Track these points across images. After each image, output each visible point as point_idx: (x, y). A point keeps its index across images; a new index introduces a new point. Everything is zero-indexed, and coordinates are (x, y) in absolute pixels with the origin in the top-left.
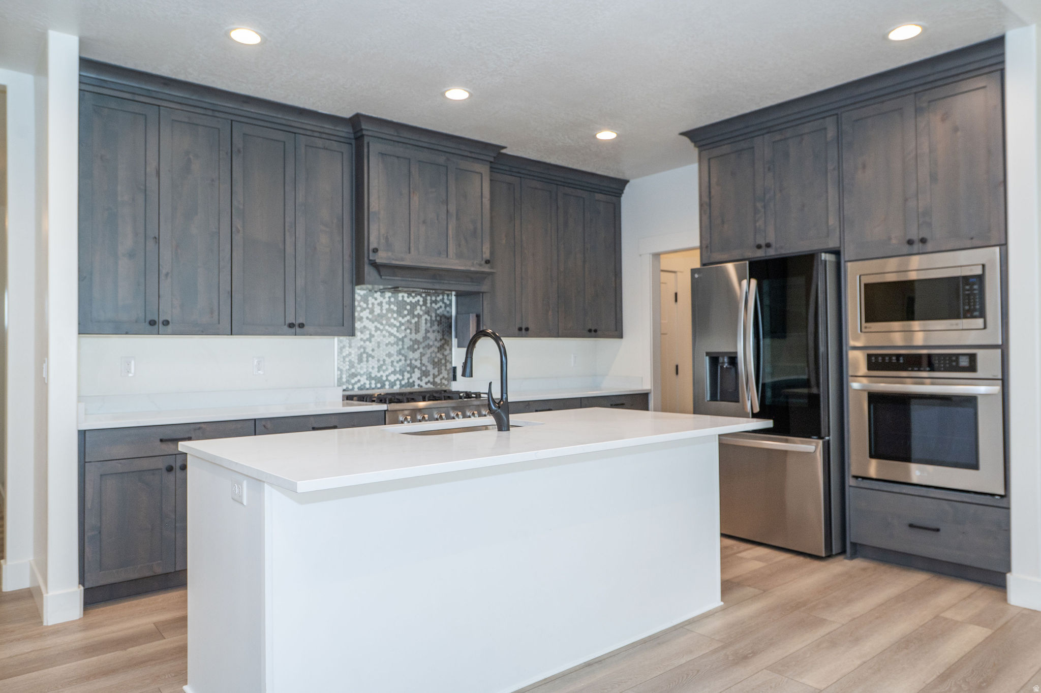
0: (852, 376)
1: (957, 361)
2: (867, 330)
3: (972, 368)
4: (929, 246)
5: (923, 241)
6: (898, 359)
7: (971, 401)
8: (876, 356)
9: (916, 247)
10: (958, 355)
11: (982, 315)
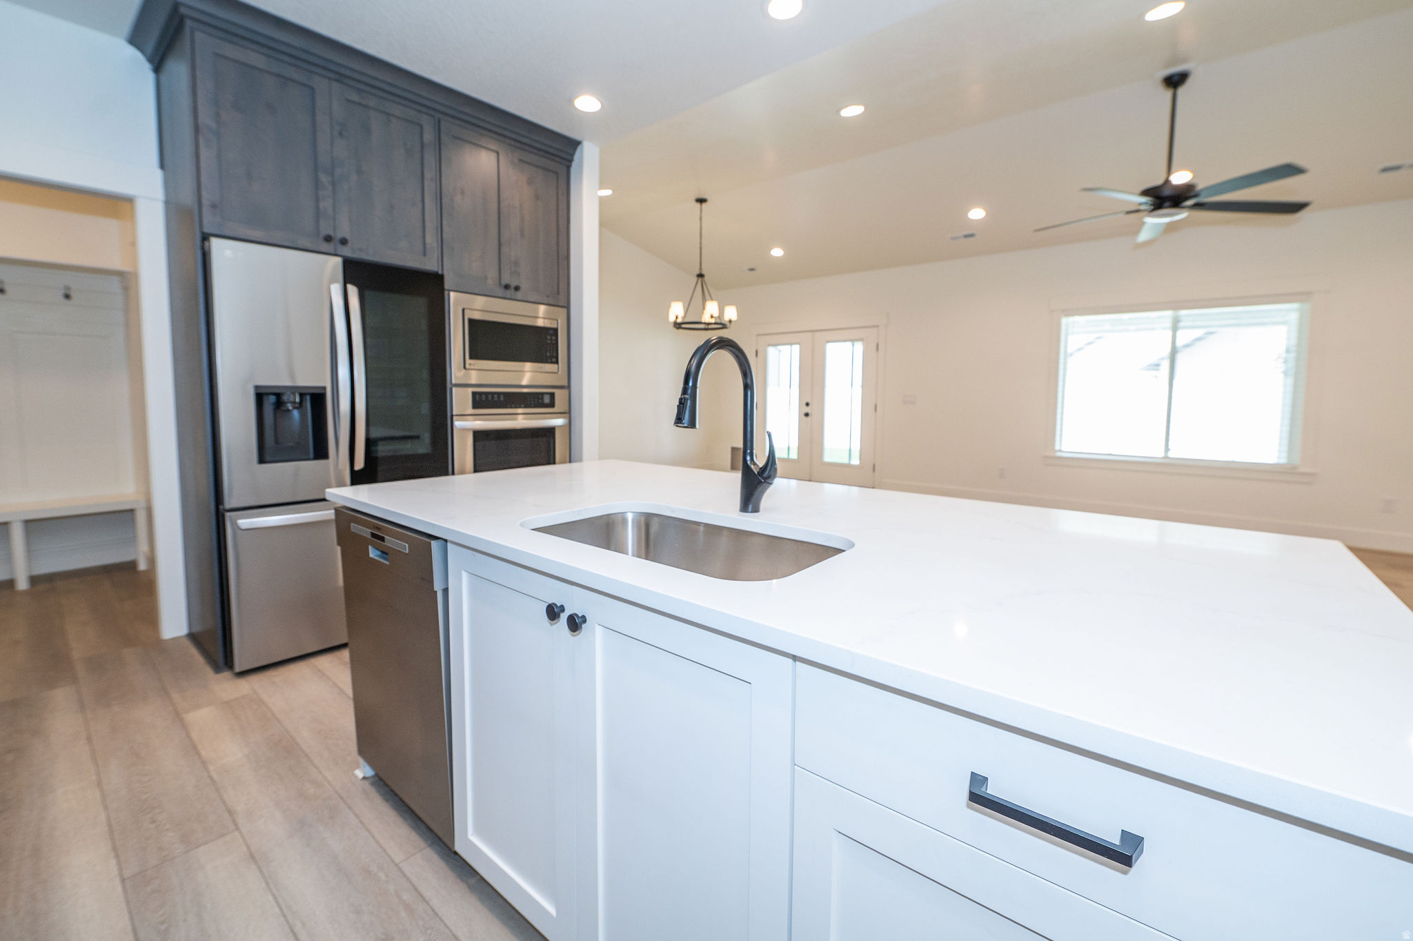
0: (457, 415)
1: (542, 399)
2: (472, 367)
3: (552, 405)
4: (519, 295)
5: (517, 288)
6: (499, 397)
7: (550, 431)
8: (481, 394)
9: (509, 293)
10: (542, 394)
11: (557, 362)
